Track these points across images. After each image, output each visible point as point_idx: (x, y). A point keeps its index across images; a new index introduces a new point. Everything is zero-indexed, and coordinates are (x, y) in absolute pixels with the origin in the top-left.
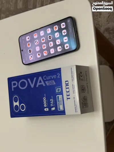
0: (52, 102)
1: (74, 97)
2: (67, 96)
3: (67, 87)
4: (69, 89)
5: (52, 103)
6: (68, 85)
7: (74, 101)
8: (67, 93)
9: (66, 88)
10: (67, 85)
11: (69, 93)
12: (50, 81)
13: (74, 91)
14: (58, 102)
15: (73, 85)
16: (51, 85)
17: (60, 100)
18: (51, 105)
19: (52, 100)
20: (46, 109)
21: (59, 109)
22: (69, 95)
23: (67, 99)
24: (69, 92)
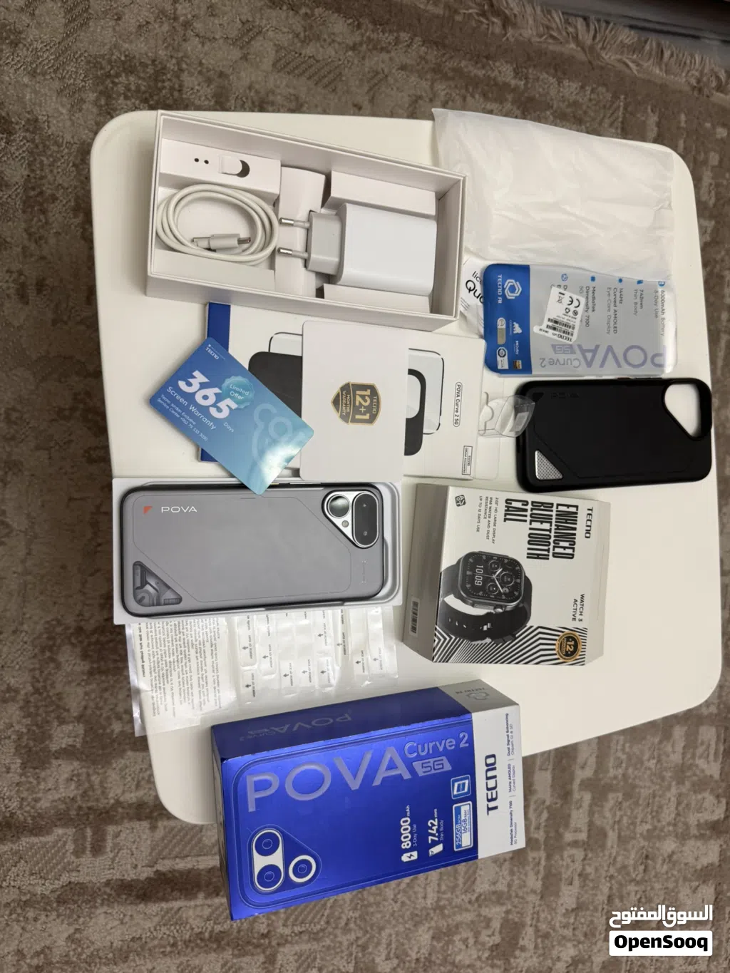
0: (435, 828)
1: (511, 803)
2: (489, 800)
3: (490, 774)
4: (497, 779)
5: (434, 832)
6: (495, 769)
7: (511, 814)
8: (489, 793)
9: (488, 778)
10: (491, 767)
11: (494, 792)
12: (432, 760)
13: (512, 784)
14: (456, 823)
15: (509, 766)
16: (433, 772)
17: (463, 818)
18: (430, 838)
19: (436, 823)
20: (409, 854)
21: (459, 846)
22: (494, 796)
23: (489, 809)
24: (495, 788)
